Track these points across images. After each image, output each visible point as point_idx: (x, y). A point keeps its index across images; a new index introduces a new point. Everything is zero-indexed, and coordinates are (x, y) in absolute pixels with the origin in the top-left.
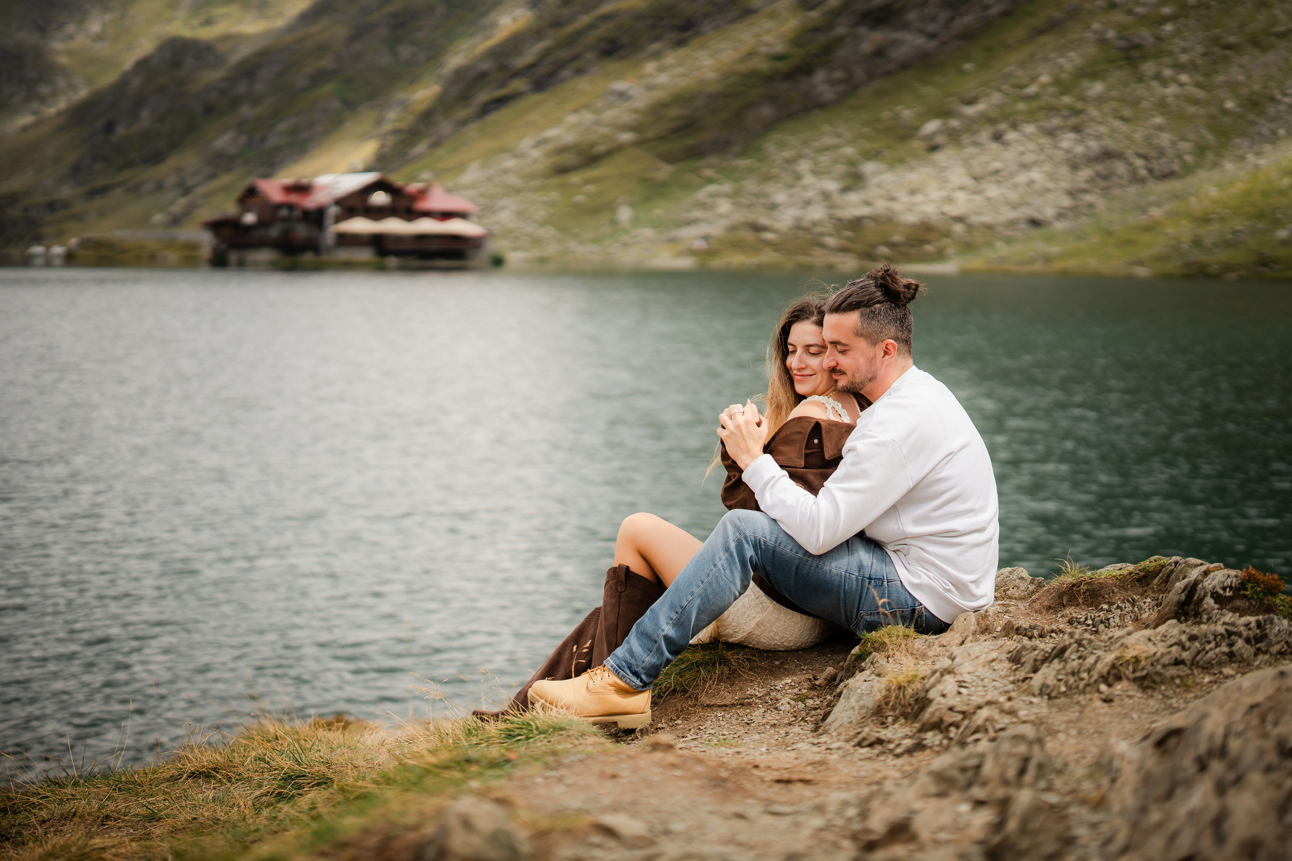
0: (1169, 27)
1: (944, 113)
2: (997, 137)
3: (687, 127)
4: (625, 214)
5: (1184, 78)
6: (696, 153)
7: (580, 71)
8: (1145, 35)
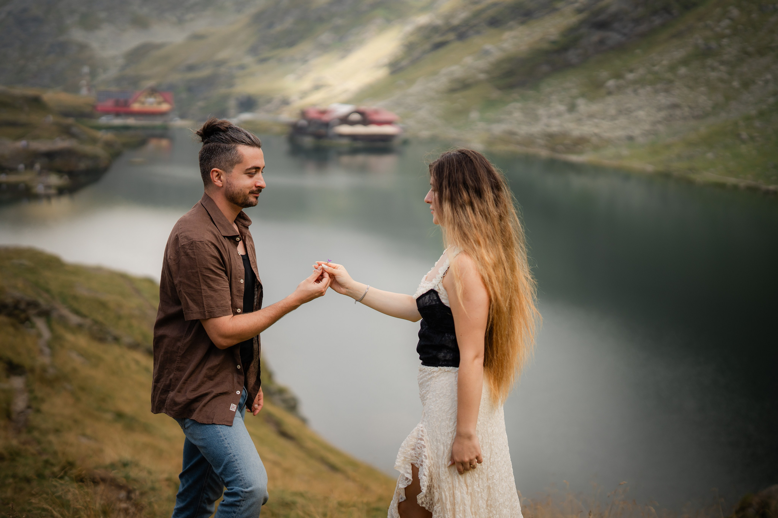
0: (725, 41)
1: (618, 76)
2: (635, 91)
3: (509, 73)
4: (474, 115)
5: (723, 68)
6: (511, 87)
7: (478, 33)
8: (713, 44)
